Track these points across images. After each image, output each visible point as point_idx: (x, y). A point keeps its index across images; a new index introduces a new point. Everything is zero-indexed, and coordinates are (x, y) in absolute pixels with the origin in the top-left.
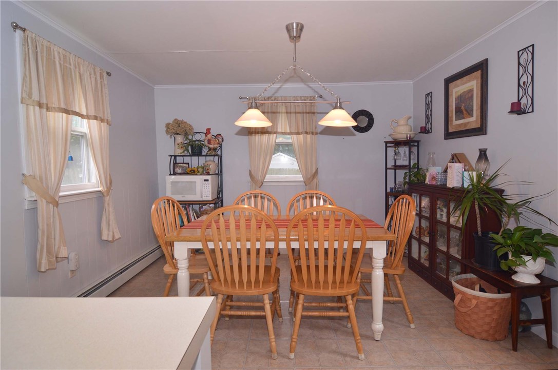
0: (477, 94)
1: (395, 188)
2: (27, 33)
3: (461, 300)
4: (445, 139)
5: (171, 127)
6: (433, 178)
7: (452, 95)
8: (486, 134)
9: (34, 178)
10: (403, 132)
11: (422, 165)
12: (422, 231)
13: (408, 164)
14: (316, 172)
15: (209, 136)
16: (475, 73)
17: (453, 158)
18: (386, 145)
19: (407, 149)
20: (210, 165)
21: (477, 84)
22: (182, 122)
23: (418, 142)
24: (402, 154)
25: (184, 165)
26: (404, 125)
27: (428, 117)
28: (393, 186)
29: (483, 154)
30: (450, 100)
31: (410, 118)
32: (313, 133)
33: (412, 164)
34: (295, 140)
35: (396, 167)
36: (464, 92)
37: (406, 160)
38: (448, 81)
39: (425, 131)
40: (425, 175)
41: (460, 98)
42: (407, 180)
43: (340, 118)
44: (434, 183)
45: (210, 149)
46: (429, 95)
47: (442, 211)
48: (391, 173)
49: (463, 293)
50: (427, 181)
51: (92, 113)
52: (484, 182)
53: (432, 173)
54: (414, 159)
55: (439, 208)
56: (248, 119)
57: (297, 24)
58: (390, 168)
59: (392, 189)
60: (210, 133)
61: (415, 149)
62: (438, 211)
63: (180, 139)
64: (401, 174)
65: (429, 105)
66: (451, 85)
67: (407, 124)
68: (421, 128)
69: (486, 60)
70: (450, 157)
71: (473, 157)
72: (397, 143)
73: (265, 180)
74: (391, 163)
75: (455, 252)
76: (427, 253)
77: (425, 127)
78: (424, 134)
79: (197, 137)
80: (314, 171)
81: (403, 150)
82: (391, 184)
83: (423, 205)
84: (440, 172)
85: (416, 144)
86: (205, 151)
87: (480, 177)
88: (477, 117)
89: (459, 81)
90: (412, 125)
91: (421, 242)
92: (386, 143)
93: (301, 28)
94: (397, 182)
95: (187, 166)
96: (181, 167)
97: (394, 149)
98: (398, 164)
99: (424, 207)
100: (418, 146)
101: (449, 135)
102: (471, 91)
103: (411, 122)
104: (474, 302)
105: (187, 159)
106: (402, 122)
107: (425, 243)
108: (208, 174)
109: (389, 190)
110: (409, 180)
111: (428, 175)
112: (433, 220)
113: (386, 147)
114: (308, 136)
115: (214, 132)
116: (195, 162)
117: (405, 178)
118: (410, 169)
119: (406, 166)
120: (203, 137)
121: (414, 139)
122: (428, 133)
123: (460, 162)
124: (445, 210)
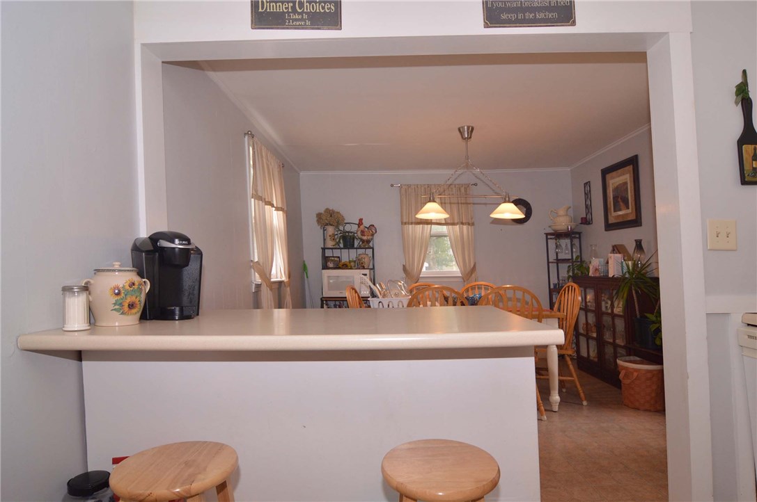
0: (631, 187)
1: (559, 284)
2: (255, 139)
3: (625, 375)
4: (606, 230)
5: (324, 218)
6: (596, 270)
7: (609, 186)
8: (641, 225)
9: (259, 264)
10: (563, 223)
11: (585, 257)
12: (589, 326)
13: (570, 258)
14: (475, 265)
15: (362, 227)
16: (628, 167)
17: (614, 250)
18: (547, 237)
19: (568, 241)
20: (364, 258)
21: (630, 177)
22: (333, 212)
23: (579, 234)
24: (564, 246)
25: (336, 259)
26: (564, 216)
27: (588, 208)
28: (556, 282)
29: (639, 245)
30: (608, 191)
31: (570, 207)
32: (469, 224)
33: (574, 258)
34: (451, 231)
35: (558, 261)
36: (620, 184)
37: (568, 253)
38: (605, 172)
39: (586, 221)
40: (589, 268)
41: (616, 189)
42: (571, 274)
43: (509, 211)
44: (597, 275)
45: (363, 241)
46: (587, 184)
47: (607, 303)
48: (553, 267)
49: (626, 368)
50: (591, 274)
51: (280, 206)
52: (638, 270)
53: (595, 264)
54: (576, 252)
55: (604, 300)
56: (427, 212)
57: (468, 128)
58: (552, 262)
59: (555, 285)
60: (362, 224)
61: (576, 242)
62: (603, 303)
63: (330, 230)
64: (564, 268)
65: (588, 195)
66: (608, 176)
67: (567, 215)
68: (582, 219)
69: (636, 156)
70: (611, 248)
71: (631, 247)
72: (558, 235)
73: (421, 276)
74: (552, 257)
75: (620, 342)
76: (596, 351)
77: (586, 218)
78: (586, 226)
79: (348, 228)
80: (472, 266)
81: (565, 242)
82: (554, 280)
83: (588, 297)
84: (602, 263)
85: (577, 236)
86: (356, 243)
87: (635, 265)
88: (632, 209)
89: (614, 174)
90: (572, 216)
91: (588, 338)
92: (547, 234)
93: (471, 130)
94: (560, 278)
95: (338, 259)
96: (332, 260)
97: (554, 241)
98: (559, 258)
99: (589, 302)
100: (580, 238)
101: (609, 227)
102: (626, 183)
103: (571, 212)
104: (635, 374)
105: (337, 253)
106: (562, 212)
107: (593, 338)
108: (364, 268)
109: (552, 287)
110: (573, 273)
111: (591, 267)
112: (598, 312)
113: (547, 239)
114: (465, 227)
115: (366, 223)
116: (347, 255)
117: (568, 272)
118: (573, 262)
119: (569, 259)
120: (354, 228)
121: (575, 231)
122: (589, 224)
123: (620, 253)
124: (609, 302)
